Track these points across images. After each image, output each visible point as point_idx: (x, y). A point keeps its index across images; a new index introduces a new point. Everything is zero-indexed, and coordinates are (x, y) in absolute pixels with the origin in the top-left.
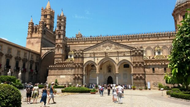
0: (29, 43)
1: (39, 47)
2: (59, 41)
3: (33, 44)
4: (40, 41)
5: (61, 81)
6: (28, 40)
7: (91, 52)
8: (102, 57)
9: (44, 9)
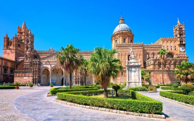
0: (5, 53)
1: (14, 56)
2: (28, 52)
3: (8, 54)
4: (15, 52)
5: (25, 81)
6: (4, 50)
7: (46, 60)
8: (54, 64)
9: (20, 27)
